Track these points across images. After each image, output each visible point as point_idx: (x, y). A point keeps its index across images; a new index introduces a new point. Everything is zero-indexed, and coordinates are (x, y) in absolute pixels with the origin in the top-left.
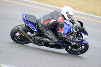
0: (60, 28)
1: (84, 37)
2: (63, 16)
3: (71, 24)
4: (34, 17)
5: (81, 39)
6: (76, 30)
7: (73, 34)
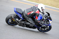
0: (37, 17)
1: (50, 22)
2: (39, 9)
3: (42, 14)
4: (21, 10)
5: (48, 23)
6: (45, 18)
7: (44, 20)
